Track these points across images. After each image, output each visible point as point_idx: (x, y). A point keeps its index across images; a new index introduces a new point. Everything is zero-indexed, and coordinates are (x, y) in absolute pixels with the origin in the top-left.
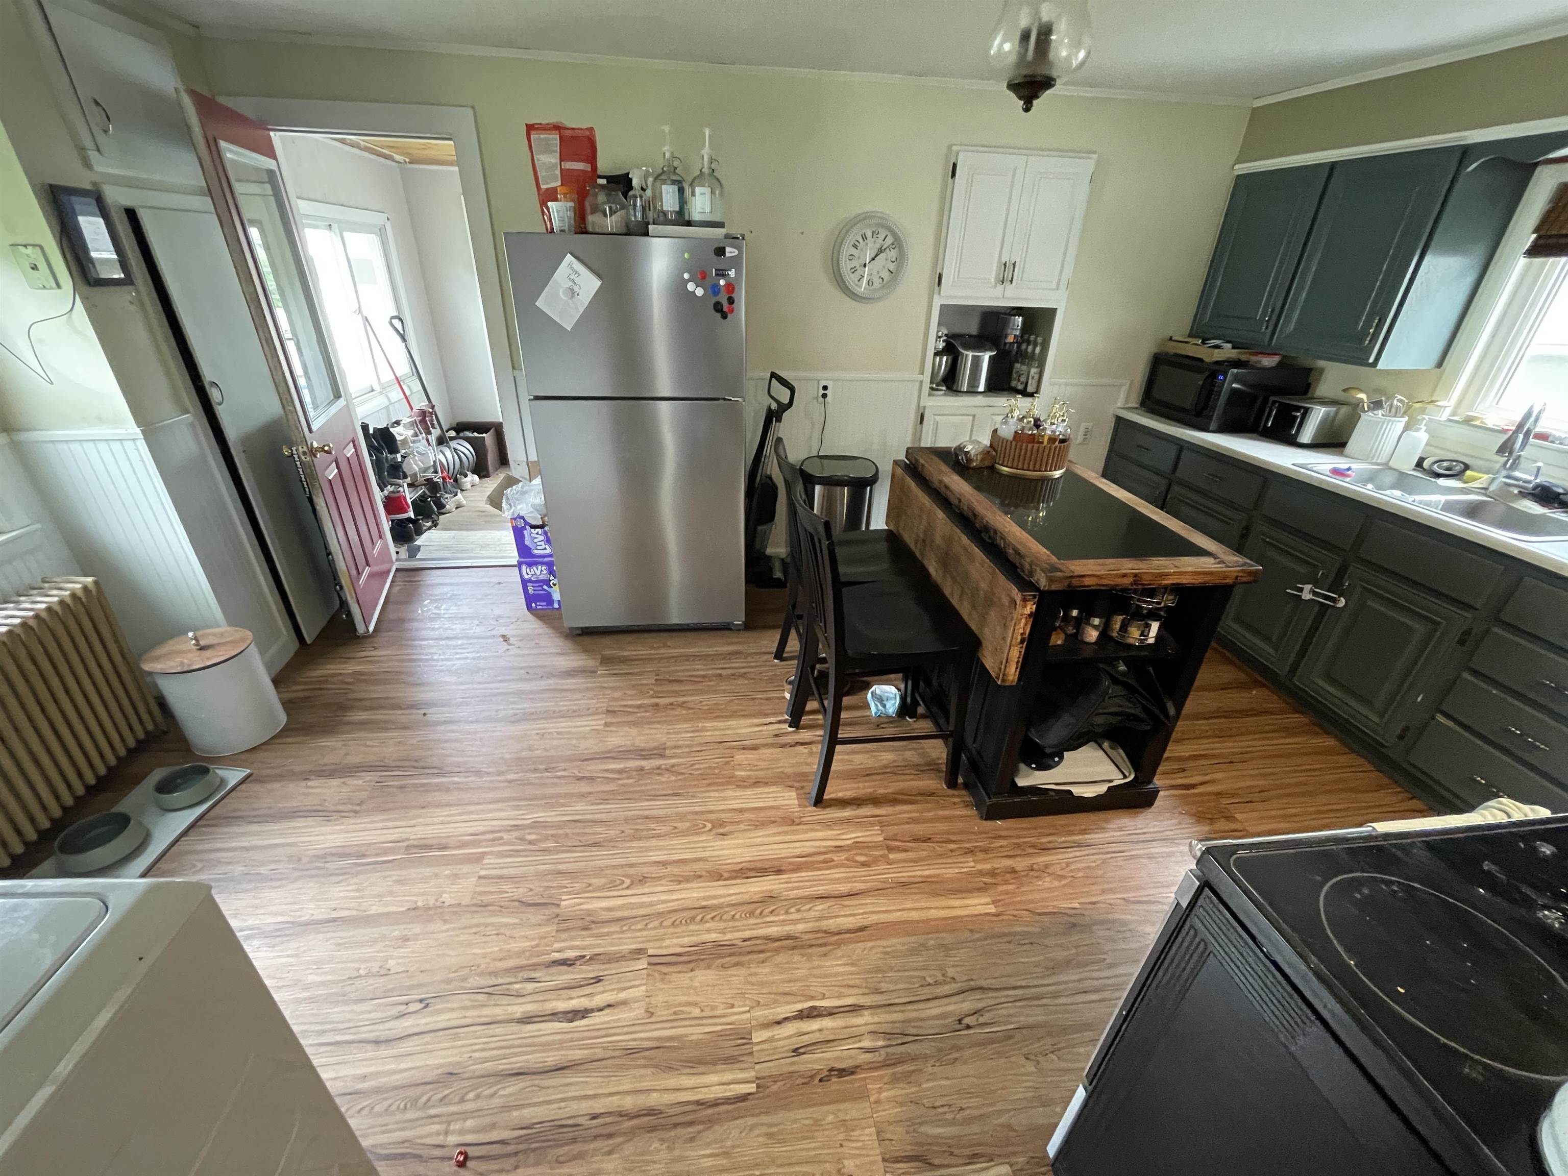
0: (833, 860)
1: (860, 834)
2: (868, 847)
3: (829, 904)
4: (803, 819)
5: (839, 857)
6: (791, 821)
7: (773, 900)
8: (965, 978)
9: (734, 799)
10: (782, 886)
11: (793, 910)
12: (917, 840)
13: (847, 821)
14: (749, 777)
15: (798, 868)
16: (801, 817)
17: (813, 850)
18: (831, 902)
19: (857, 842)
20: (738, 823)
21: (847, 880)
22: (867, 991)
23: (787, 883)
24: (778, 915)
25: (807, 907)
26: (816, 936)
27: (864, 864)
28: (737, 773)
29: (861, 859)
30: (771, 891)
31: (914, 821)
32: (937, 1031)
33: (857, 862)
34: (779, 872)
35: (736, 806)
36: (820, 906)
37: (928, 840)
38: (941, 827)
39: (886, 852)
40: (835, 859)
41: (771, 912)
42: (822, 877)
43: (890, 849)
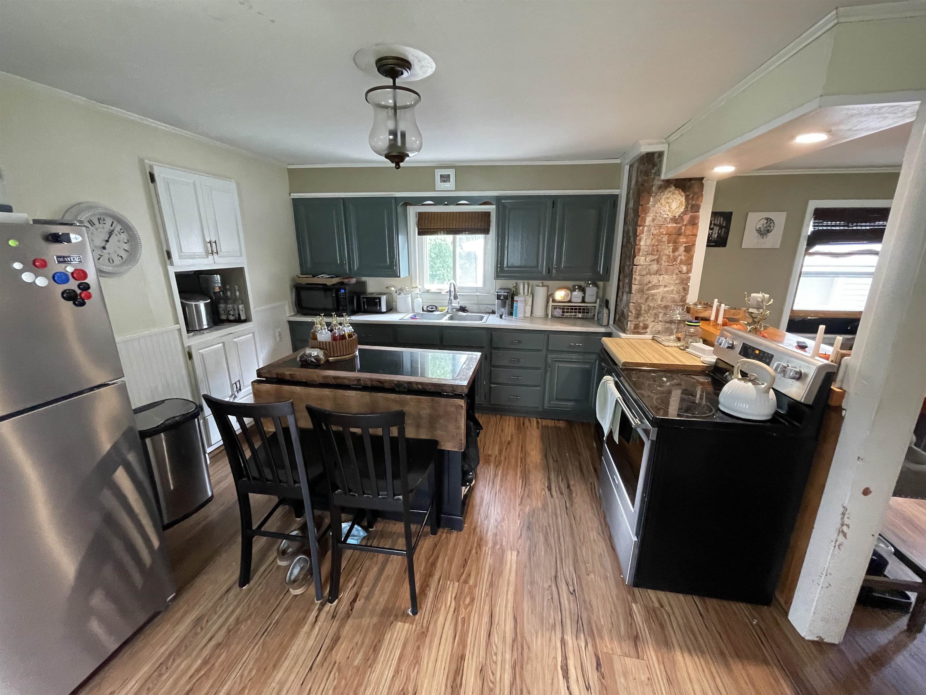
0: (464, 618)
1: (450, 595)
2: (461, 593)
3: (495, 633)
4: (425, 625)
5: (463, 613)
6: (423, 634)
7: (484, 669)
8: (550, 580)
9: (383, 674)
10: (474, 659)
11: (494, 658)
12: (464, 566)
13: (437, 597)
14: (366, 654)
15: (463, 643)
16: (422, 626)
17: (452, 627)
18: (494, 631)
19: (455, 598)
20: (408, 678)
21: (480, 616)
22: (553, 632)
23: (473, 654)
24: (496, 670)
25: (494, 647)
26: (515, 649)
27: (472, 600)
28: (356, 663)
29: (468, 600)
30: (476, 669)
31: (451, 562)
32: (576, 606)
33: (469, 604)
34: (462, 658)
35: (391, 675)
36: (495, 638)
37: (466, 561)
38: (459, 550)
39: (467, 585)
40: (463, 616)
41: (493, 674)
42: (474, 630)
43: (466, 582)
